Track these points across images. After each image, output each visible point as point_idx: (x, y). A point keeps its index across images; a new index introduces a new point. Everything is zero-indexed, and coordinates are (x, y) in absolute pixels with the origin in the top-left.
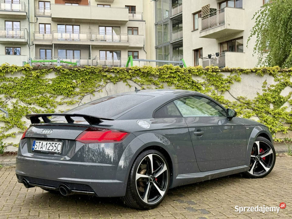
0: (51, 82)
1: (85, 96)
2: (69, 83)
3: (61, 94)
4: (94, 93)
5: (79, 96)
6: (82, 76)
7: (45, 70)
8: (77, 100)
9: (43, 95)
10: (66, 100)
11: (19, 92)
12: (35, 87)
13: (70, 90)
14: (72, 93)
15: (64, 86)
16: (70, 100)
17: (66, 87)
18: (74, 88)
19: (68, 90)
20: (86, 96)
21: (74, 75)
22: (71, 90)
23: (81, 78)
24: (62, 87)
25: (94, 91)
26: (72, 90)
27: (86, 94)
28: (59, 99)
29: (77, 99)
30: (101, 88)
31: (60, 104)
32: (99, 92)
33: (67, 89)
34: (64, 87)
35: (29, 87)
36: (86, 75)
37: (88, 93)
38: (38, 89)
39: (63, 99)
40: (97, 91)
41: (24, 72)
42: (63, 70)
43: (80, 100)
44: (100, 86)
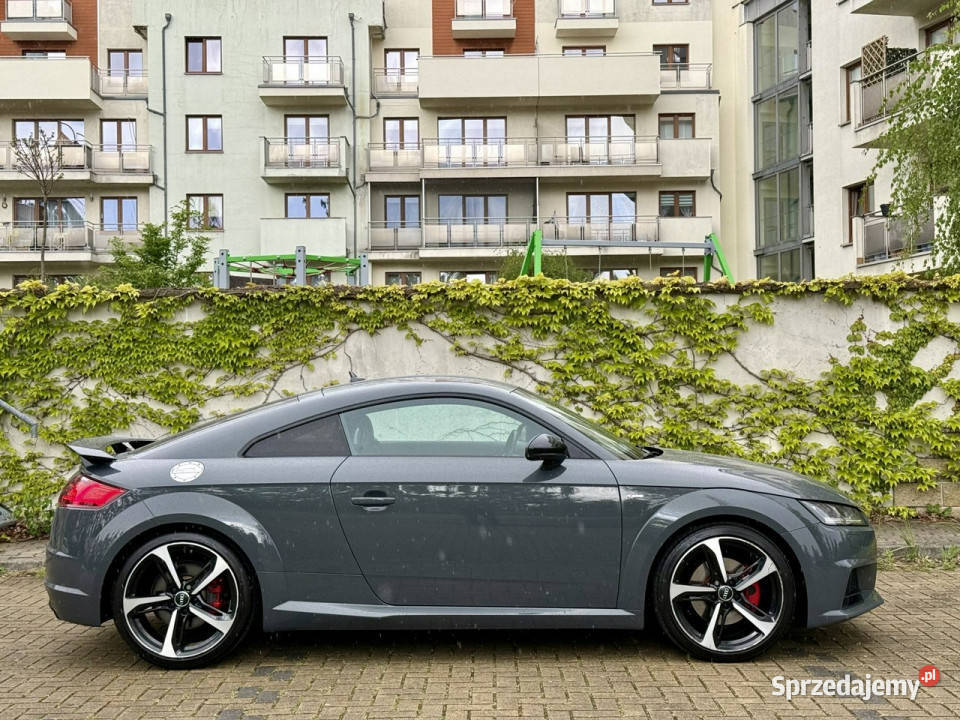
0: (190, 333)
1: (287, 370)
2: (238, 334)
3: (218, 367)
4: (311, 362)
5: (269, 372)
6: (277, 315)
7: (172, 299)
8: (264, 383)
9: (167, 369)
10: (231, 384)
11: (102, 363)
12: (145, 348)
13: (241, 354)
14: (245, 364)
15: (222, 344)
16: (244, 382)
17: (230, 345)
18: (253, 347)
19: (234, 354)
20: (291, 370)
21: (252, 312)
22: (244, 354)
23: (273, 321)
24: (218, 345)
25: (313, 357)
26: (247, 354)
27: (287, 366)
28: (212, 380)
29: (262, 379)
30: (331, 348)
31: (217, 394)
32: (327, 360)
33: (232, 352)
34: (224, 347)
35: (129, 347)
36: (286, 310)
37: (295, 363)
38: (152, 353)
39: (226, 379)
40: (322, 356)
41: (116, 305)
42: (222, 298)
43: (272, 384)
44: (328, 342)
